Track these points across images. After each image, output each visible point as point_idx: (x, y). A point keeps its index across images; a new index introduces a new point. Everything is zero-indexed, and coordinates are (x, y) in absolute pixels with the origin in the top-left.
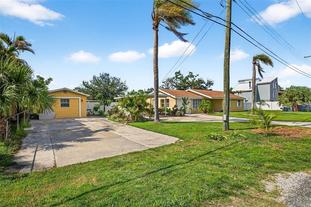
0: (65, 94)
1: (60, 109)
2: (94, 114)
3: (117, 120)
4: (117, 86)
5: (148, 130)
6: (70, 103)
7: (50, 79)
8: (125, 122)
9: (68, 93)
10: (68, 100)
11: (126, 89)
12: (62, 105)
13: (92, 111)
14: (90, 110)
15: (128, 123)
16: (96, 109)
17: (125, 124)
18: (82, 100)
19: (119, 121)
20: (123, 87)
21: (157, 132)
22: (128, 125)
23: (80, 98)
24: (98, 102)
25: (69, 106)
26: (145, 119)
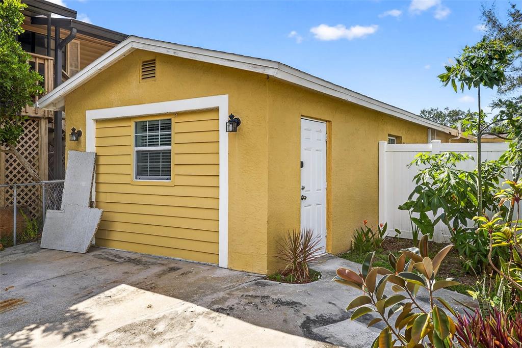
0: (147, 86)
6: (173, 148)
12: (144, 165)
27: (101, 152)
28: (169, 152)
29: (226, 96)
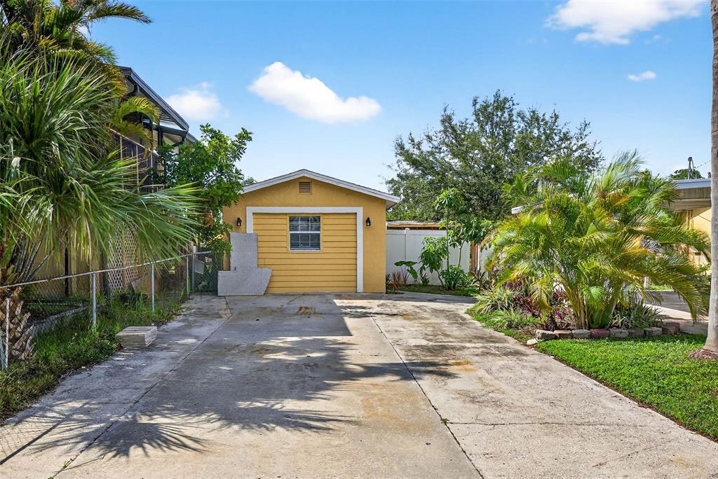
0: (304, 197)
1: (290, 256)
2: (425, 281)
3: (500, 317)
4: (548, 153)
5: (643, 403)
6: (321, 232)
7: (245, 136)
8: (533, 335)
9: (314, 188)
10: (316, 219)
11: (589, 162)
12: (297, 242)
13: (417, 267)
14: (409, 264)
15: (546, 338)
16: (431, 259)
17: (532, 346)
18: (368, 221)
19: (510, 326)
20: (576, 154)
21: (703, 433)
22: (544, 351)
23: (360, 211)
24: (444, 229)
25: (317, 246)
26: (656, 321)
27: (260, 233)
28: (319, 235)
29: (362, 208)
